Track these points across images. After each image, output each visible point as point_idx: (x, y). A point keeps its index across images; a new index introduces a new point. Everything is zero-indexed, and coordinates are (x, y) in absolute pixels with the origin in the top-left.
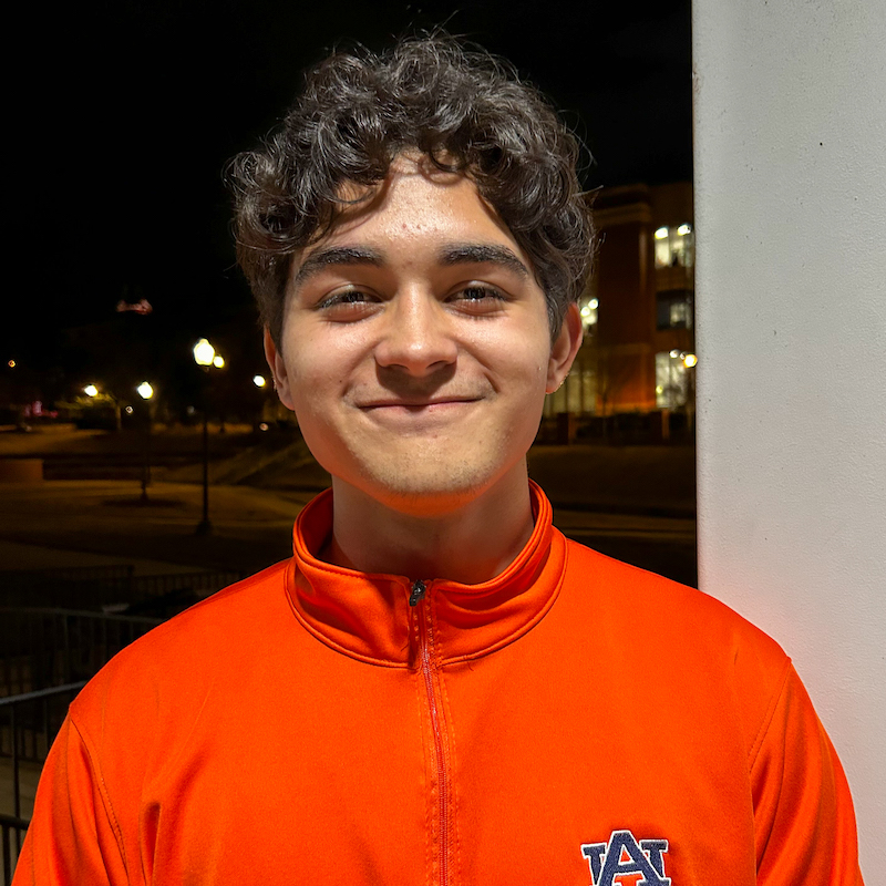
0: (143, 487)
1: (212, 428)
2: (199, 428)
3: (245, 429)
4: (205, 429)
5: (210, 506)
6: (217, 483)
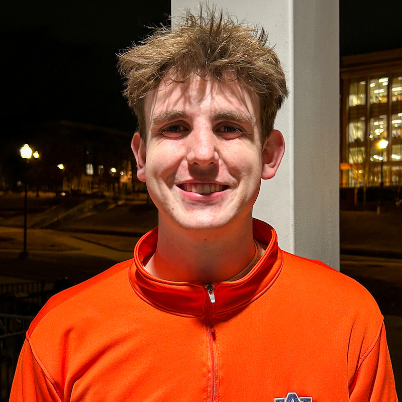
1: (31, 194)
2: (23, 194)
3: (52, 195)
4: (26, 194)
5: (28, 241)
6: (33, 227)
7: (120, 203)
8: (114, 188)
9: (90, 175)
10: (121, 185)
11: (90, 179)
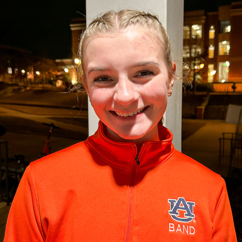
7: (28, 88)
8: (24, 81)
9: (10, 74)
10: (28, 80)
11: (10, 76)
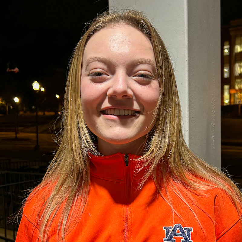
0: (16, 134)
5: (39, 140)
